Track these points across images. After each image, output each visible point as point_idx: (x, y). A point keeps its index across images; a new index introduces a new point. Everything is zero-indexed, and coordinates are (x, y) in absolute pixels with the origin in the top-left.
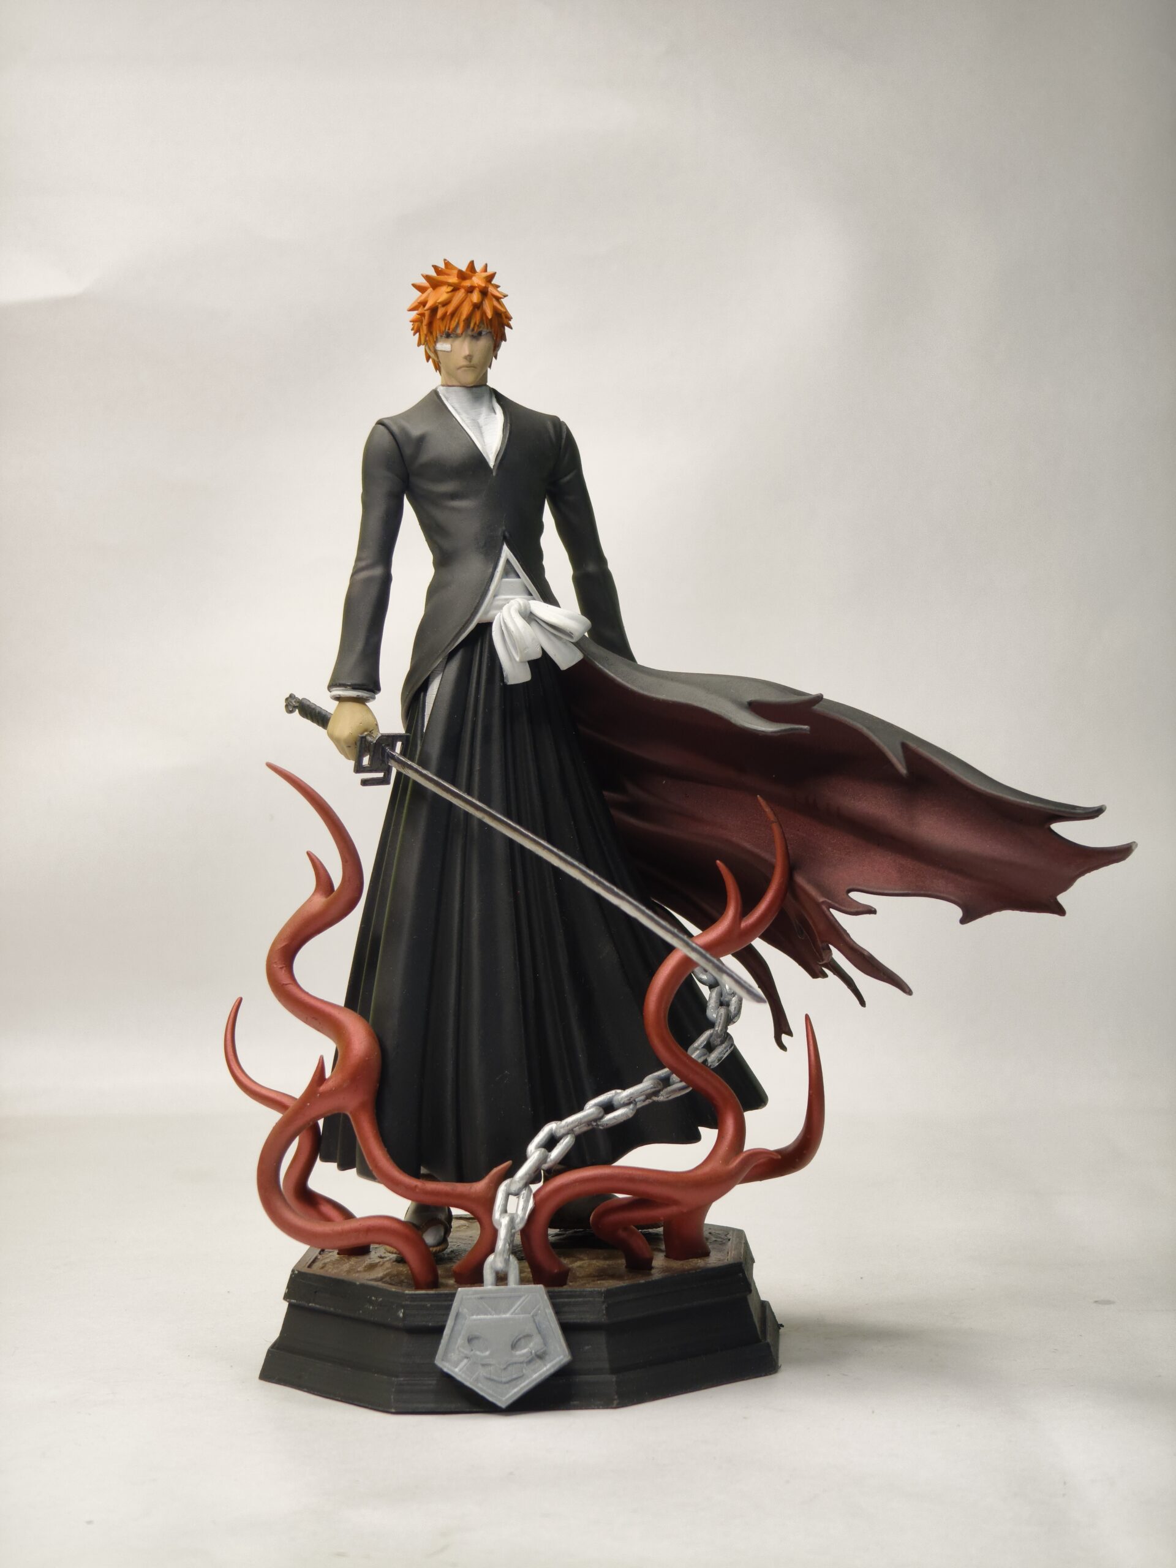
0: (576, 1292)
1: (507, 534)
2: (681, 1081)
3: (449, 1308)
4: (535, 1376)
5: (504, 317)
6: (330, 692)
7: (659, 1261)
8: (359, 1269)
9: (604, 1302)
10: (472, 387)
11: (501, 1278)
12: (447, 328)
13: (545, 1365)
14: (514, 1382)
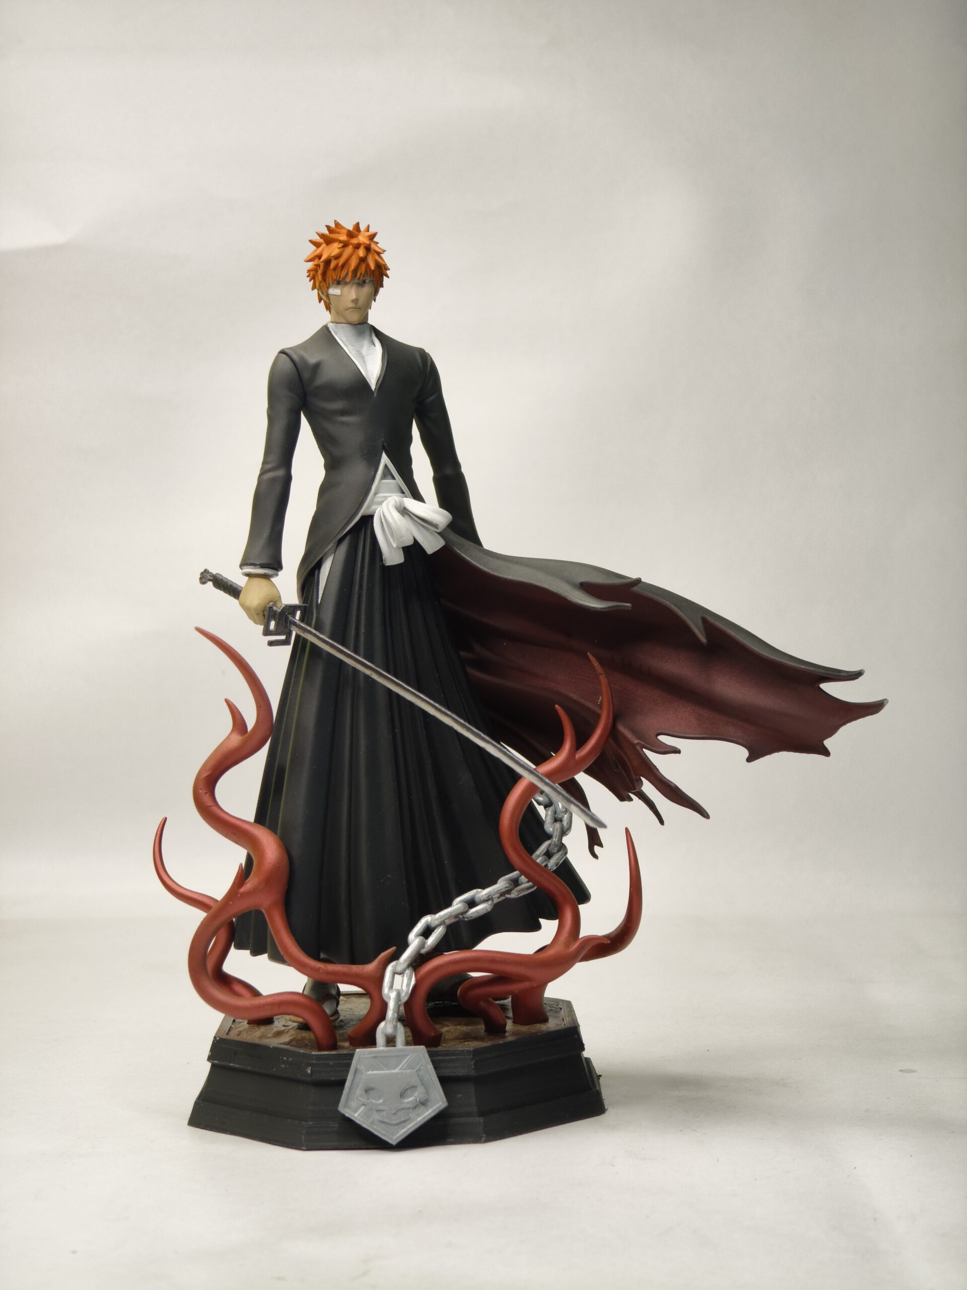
0: (449, 1051)
1: (385, 444)
2: (528, 882)
3: (349, 1065)
4: (419, 1119)
5: (383, 269)
6: (242, 569)
7: (510, 1026)
8: (269, 1035)
9: (472, 1059)
10: (357, 324)
11: (391, 1041)
12: (338, 277)
13: (428, 1111)
14: (403, 1124)
